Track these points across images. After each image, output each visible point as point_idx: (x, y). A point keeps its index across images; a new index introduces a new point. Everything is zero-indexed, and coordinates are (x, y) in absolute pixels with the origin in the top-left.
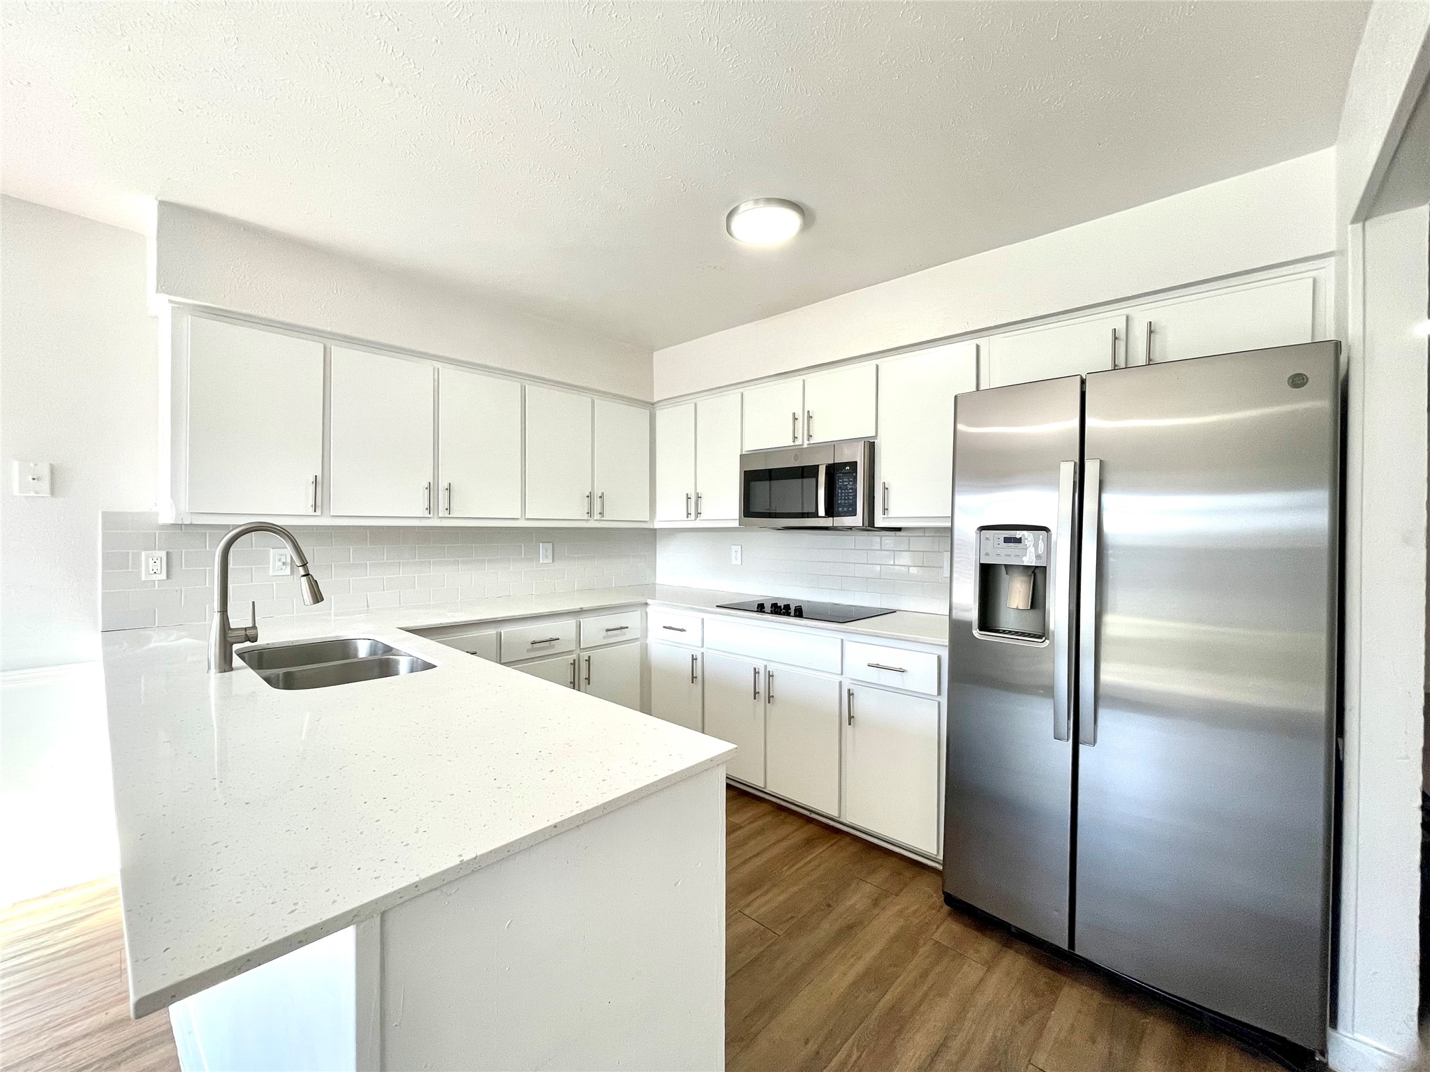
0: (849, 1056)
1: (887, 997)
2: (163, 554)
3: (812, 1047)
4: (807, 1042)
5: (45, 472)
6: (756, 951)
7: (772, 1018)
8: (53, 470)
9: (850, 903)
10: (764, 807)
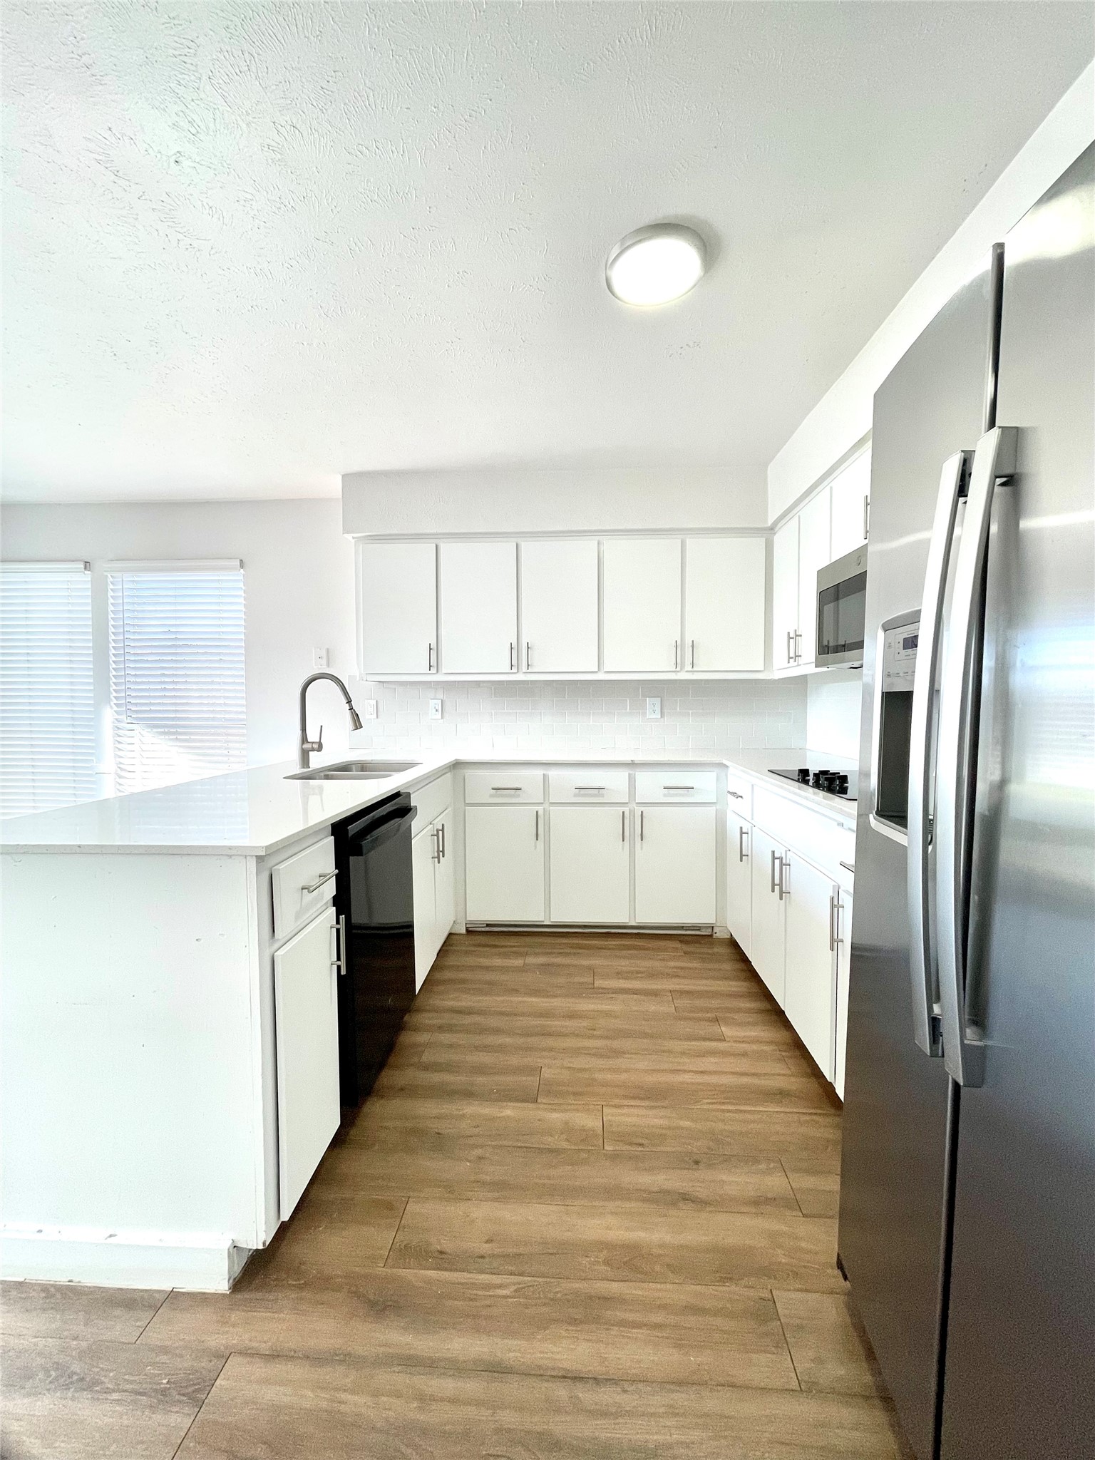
0: (500, 1286)
1: (615, 1285)
2: (374, 702)
3: (486, 1248)
4: (489, 1241)
5: (324, 654)
6: (565, 1145)
7: (496, 1200)
8: (328, 650)
9: (724, 1178)
10: (782, 1035)
